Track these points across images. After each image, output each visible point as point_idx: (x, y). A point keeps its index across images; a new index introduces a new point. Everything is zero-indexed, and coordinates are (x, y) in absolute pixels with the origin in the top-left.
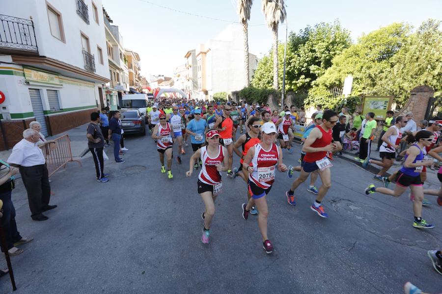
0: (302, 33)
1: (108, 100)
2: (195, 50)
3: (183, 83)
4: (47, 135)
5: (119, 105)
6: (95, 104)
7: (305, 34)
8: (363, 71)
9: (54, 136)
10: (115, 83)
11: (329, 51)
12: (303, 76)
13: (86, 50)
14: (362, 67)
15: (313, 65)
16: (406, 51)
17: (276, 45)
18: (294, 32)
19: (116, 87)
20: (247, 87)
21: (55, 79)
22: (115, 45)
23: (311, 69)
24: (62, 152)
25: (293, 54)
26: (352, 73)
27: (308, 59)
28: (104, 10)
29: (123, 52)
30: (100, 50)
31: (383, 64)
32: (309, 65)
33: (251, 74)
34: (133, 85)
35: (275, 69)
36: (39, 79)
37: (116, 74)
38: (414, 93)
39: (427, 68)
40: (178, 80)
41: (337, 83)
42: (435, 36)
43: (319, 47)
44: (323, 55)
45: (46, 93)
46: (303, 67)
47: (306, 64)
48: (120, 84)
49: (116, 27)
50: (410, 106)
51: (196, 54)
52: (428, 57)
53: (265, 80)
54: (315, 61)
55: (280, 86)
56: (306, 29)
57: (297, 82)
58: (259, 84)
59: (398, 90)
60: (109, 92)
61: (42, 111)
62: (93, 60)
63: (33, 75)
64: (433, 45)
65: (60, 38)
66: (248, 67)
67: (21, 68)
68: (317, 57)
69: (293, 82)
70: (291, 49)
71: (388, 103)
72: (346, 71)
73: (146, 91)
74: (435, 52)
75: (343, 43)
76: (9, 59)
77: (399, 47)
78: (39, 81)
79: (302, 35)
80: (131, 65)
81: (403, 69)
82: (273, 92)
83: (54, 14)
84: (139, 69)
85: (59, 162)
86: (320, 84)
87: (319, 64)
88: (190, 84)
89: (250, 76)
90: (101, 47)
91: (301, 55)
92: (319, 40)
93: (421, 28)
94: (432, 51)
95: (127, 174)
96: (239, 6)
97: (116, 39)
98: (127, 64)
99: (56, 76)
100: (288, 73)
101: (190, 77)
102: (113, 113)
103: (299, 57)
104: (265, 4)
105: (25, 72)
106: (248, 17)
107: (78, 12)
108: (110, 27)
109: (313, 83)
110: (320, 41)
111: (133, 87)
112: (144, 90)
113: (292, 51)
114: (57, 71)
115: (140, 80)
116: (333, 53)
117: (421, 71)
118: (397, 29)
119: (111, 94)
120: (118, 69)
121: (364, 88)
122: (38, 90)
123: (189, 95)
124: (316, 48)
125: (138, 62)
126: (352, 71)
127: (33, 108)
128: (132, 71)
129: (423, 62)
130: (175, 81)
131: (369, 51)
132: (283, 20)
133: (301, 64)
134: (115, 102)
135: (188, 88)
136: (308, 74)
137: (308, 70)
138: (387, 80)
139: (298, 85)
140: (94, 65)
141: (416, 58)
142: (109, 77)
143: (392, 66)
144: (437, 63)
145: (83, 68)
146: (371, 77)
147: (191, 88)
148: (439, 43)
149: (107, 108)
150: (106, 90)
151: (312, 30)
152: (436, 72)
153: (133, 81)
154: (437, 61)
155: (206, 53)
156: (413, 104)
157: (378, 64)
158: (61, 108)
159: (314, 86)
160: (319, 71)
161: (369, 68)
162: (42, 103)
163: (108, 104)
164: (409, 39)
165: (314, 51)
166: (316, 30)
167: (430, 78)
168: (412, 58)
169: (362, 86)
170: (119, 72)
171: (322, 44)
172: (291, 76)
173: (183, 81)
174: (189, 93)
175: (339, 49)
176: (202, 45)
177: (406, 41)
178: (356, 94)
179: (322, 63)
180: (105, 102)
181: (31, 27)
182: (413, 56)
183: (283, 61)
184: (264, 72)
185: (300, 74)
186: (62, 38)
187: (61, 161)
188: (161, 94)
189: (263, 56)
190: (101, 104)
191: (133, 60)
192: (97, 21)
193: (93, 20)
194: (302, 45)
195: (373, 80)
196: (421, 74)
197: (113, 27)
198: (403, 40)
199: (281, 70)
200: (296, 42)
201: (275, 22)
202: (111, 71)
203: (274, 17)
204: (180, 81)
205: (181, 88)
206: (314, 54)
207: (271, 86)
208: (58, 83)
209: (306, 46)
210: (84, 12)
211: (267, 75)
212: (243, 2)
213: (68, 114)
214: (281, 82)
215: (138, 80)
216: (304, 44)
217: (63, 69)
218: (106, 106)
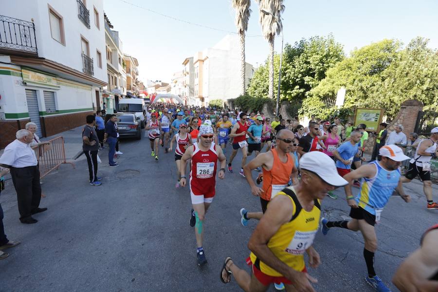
0: (298, 45)
1: (104, 104)
2: (193, 58)
3: (180, 89)
4: (41, 136)
5: (115, 109)
6: (92, 107)
7: (300, 46)
8: (355, 83)
9: (47, 138)
10: (113, 87)
11: (323, 63)
12: (297, 87)
13: (85, 53)
14: (354, 80)
15: (307, 76)
16: (397, 66)
17: (272, 55)
18: (289, 44)
19: (113, 91)
20: (243, 95)
21: (52, 80)
22: (115, 50)
23: (305, 81)
24: (55, 154)
25: (288, 64)
26: (345, 85)
28: (105, 16)
29: (122, 56)
30: (99, 54)
31: (375, 78)
32: (304, 76)
33: (247, 82)
34: (130, 89)
35: (271, 79)
36: (37, 80)
37: (114, 78)
38: (404, 106)
39: (416, 83)
40: (175, 86)
41: (331, 94)
42: (424, 53)
43: (314, 59)
44: (317, 67)
45: (43, 94)
46: (297, 78)
47: (300, 75)
48: (117, 88)
49: (116, 32)
50: (400, 119)
51: (194, 62)
52: (417, 73)
53: (260, 89)
54: (309, 72)
55: (275, 95)
56: (301, 42)
57: (291, 92)
58: (255, 93)
59: (389, 103)
60: (105, 96)
61: (38, 112)
62: (91, 63)
63: (30, 76)
64: (422, 61)
65: (59, 40)
66: (244, 76)
67: (19, 68)
68: (312, 69)
69: (288, 92)
70: (287, 59)
71: (379, 116)
72: (339, 83)
73: (143, 96)
74: (423, 68)
75: (337, 57)
76: (7, 59)
77: (390, 62)
78: (37, 82)
79: (297, 47)
80: (130, 70)
81: (393, 83)
82: (268, 101)
83: (55, 17)
84: (137, 74)
85: (52, 163)
86: (314, 95)
87: (313, 75)
88: (186, 91)
89: (246, 84)
90: (100, 51)
91: (296, 67)
92: (313, 52)
93: (410, 45)
94: (420, 67)
95: (120, 178)
96: (237, 17)
97: (115, 44)
98: (125, 68)
99: (55, 78)
100: (283, 83)
101: (187, 83)
102: (109, 116)
103: (294, 68)
104: (263, 17)
105: (23, 73)
106: (245, 27)
107: (80, 17)
108: (110, 32)
109: (307, 93)
110: (314, 54)
111: (130, 91)
112: (140, 95)
113: (288, 62)
114: (55, 73)
115: (138, 85)
116: (327, 65)
117: (411, 86)
118: (387, 45)
119: (108, 98)
120: (117, 73)
121: (356, 100)
122: (35, 90)
123: (186, 101)
124: (310, 60)
125: (137, 67)
126: (345, 83)
127: (29, 109)
128: (129, 75)
129: (412, 77)
130: (172, 86)
131: (362, 65)
132: (279, 32)
133: (296, 75)
134: (112, 105)
135: (184, 94)
136: (302, 85)
137: (303, 81)
138: (378, 93)
139: (292, 95)
140: (93, 68)
141: (405, 73)
142: (106, 81)
143: (383, 80)
144: (425, 79)
145: (81, 71)
146: (363, 90)
147: (188, 94)
148: (427, 59)
149: (104, 112)
150: (103, 93)
151: (307, 44)
152: (425, 87)
153: (130, 86)
154: (426, 76)
155: (203, 61)
156: (403, 117)
157: (369, 78)
158: (57, 110)
159: (308, 97)
160: (314, 83)
161: (361, 81)
162: (38, 107)
163: (104, 107)
164: (399, 55)
165: (308, 63)
166: (310, 42)
167: (419, 93)
168: (401, 73)
169: (355, 97)
170: (117, 77)
171: (316, 56)
172: (286, 86)
173: (180, 87)
174: (185, 99)
175: (333, 62)
176: (200, 53)
177: (396, 57)
178: (348, 105)
179: (316, 75)
180: (101, 105)
181: (31, 29)
182: (403, 71)
183: (279, 71)
184: (260, 81)
185: (295, 84)
186: (62, 41)
187: (54, 163)
188: (158, 99)
189: (259, 66)
190: (98, 107)
191: (131, 65)
192: (98, 26)
193: (94, 25)
194: (297, 56)
195: (365, 93)
196: (411, 88)
197: (113, 32)
198: (394, 56)
199: (276, 80)
200: (292, 53)
201: (271, 34)
202: (109, 75)
203: (271, 29)
204: (177, 87)
205: (178, 93)
206: (308, 65)
207: (266, 95)
208: (55, 85)
209: (300, 58)
210: (85, 17)
211: (262, 84)
212: (241, 13)
213: (63, 116)
214: (276, 91)
215: (135, 84)
216: (299, 55)
217: (61, 72)
218: (102, 109)
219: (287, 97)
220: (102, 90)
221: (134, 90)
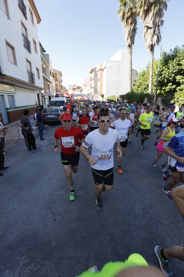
2: (96, 68)
3: (88, 90)
4: (8, 122)
6: (35, 104)
9: (11, 123)
10: (48, 90)
12: (171, 84)
13: (29, 70)
15: (179, 76)
17: (152, 61)
18: (165, 52)
19: (48, 94)
20: (130, 92)
21: (12, 89)
22: (47, 67)
23: (177, 79)
24: (13, 133)
25: (164, 67)
27: (175, 71)
28: (40, 44)
29: (52, 71)
30: (38, 69)
32: (176, 75)
34: (58, 92)
35: (151, 79)
37: (48, 85)
45: (7, 97)
46: (171, 77)
47: (174, 75)
48: (50, 91)
49: (48, 55)
51: (97, 71)
53: (143, 87)
54: (180, 72)
55: (153, 91)
56: (175, 49)
57: (166, 88)
58: (138, 90)
60: (43, 96)
61: (5, 108)
62: (33, 76)
65: (14, 63)
66: (131, 78)
68: (183, 69)
69: (164, 88)
70: (163, 64)
73: (66, 95)
78: (3, 90)
79: (172, 53)
80: (57, 79)
82: (148, 95)
83: (10, 48)
84: (62, 82)
85: (13, 139)
88: (92, 91)
89: (132, 84)
90: (39, 68)
91: (170, 69)
95: (50, 149)
96: (126, 35)
97: (47, 62)
98: (54, 78)
99: (13, 87)
100: (159, 82)
101: (92, 86)
103: (168, 70)
106: (133, 42)
107: (25, 46)
108: (44, 55)
109: (178, 88)
111: (58, 93)
112: (64, 95)
113: (164, 66)
114: (13, 84)
115: (62, 88)
119: (45, 97)
120: (49, 82)
122: (3, 95)
123: (92, 98)
124: (182, 62)
125: (61, 77)
128: (57, 83)
130: (83, 89)
132: (159, 43)
133: (170, 75)
134: (47, 102)
135: (91, 93)
136: (175, 82)
137: (175, 79)
139: (166, 90)
140: (34, 79)
145: (28, 82)
147: (93, 93)
149: (42, 106)
150: (42, 95)
151: (180, 50)
153: (58, 90)
155: (103, 70)
158: (15, 106)
159: (178, 91)
162: (5, 105)
165: (181, 65)
166: (183, 48)
170: (49, 84)
172: (161, 84)
174: (92, 97)
176: (101, 65)
180: (41, 102)
183: (157, 73)
184: (142, 81)
185: (169, 81)
188: (75, 97)
189: (142, 70)
190: (39, 104)
191: (58, 76)
192: (36, 51)
193: (33, 50)
197: (46, 55)
199: (154, 80)
200: (167, 59)
201: (152, 44)
202: (44, 83)
203: (152, 41)
204: (86, 89)
205: (87, 93)
206: (180, 67)
207: (147, 91)
208: (14, 91)
209: (174, 62)
210: (28, 46)
211: (144, 84)
212: (129, 32)
213: (19, 110)
214: (153, 88)
215: (61, 88)
216: (173, 60)
217: (16, 83)
218: (41, 105)
219: (162, 92)
220: (41, 93)
221: (60, 92)
